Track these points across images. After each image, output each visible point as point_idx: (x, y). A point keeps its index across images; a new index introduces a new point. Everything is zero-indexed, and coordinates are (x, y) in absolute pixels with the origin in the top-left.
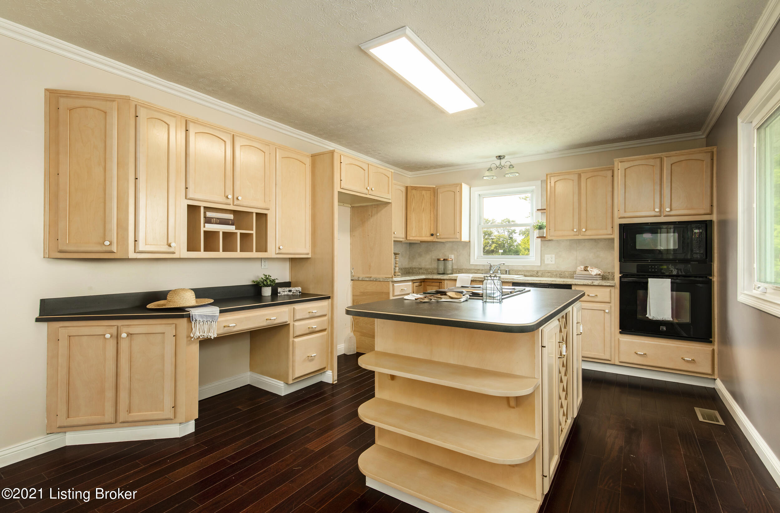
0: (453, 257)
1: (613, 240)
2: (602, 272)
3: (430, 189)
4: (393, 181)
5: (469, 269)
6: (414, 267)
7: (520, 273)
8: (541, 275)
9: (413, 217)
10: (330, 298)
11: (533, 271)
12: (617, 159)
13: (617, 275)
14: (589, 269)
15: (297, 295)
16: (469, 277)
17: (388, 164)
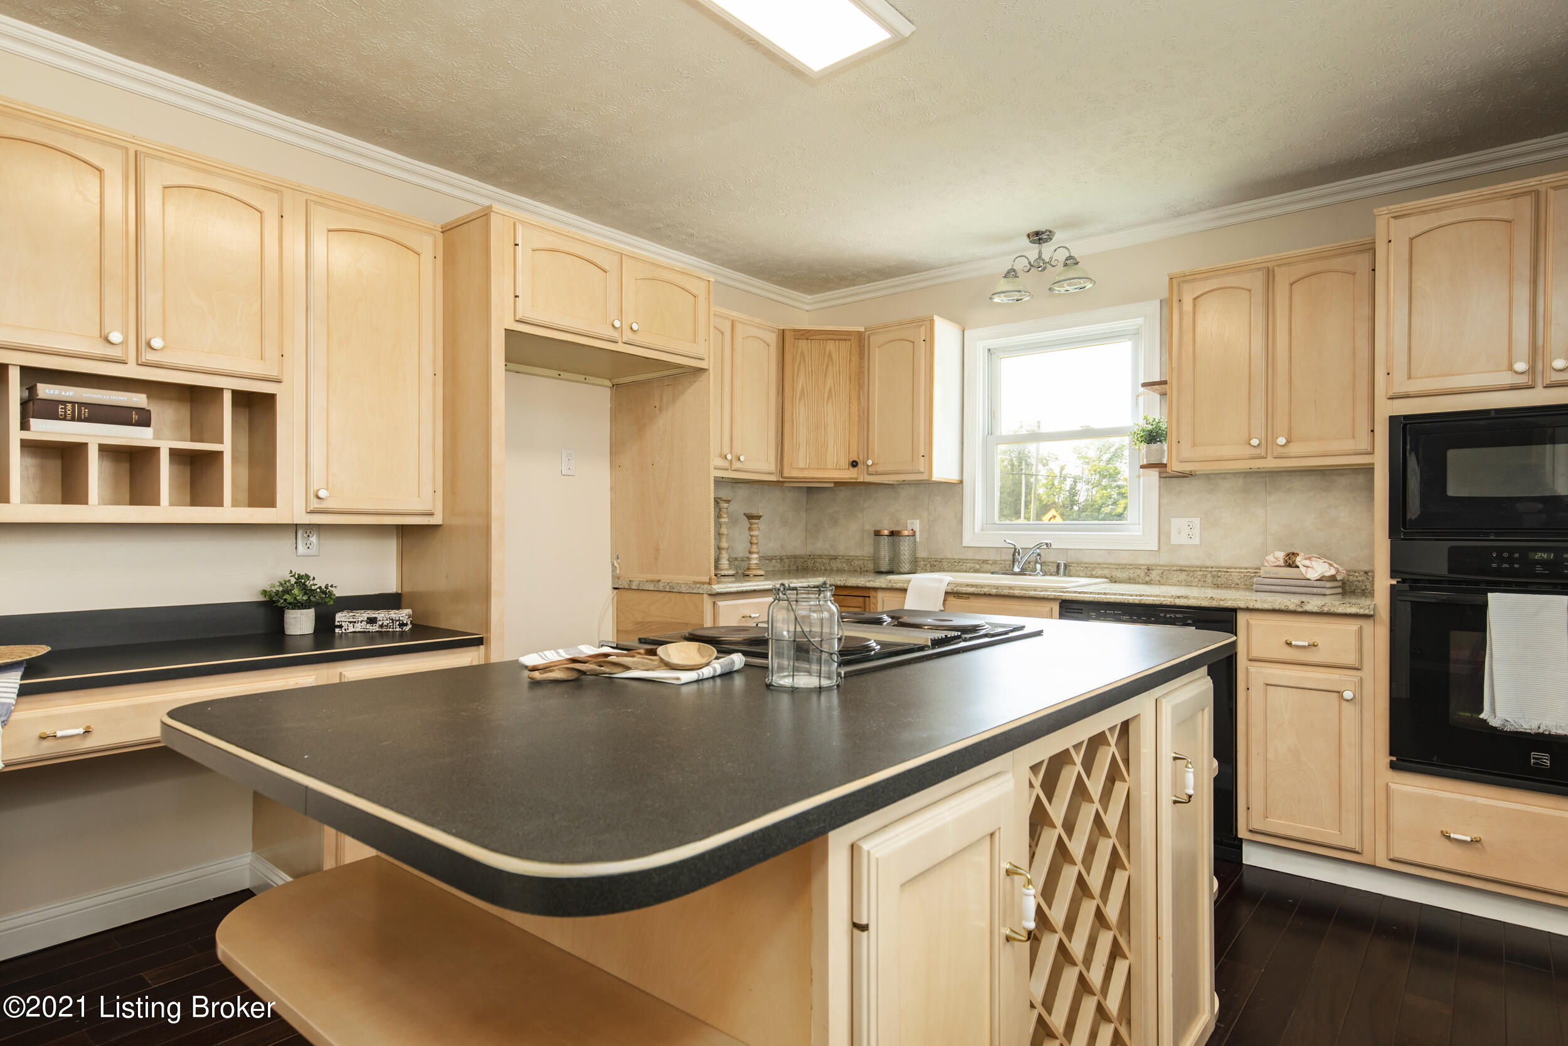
0: (916, 525)
1: (1369, 470)
2: (1340, 569)
3: (849, 337)
4: (715, 309)
5: (960, 561)
6: (818, 552)
7: (1100, 572)
8: (1158, 578)
9: (801, 415)
10: (482, 644)
11: (1137, 567)
12: (1384, 210)
13: (1383, 582)
14: (1299, 560)
15: (393, 632)
16: (941, 581)
17: (732, 269)
